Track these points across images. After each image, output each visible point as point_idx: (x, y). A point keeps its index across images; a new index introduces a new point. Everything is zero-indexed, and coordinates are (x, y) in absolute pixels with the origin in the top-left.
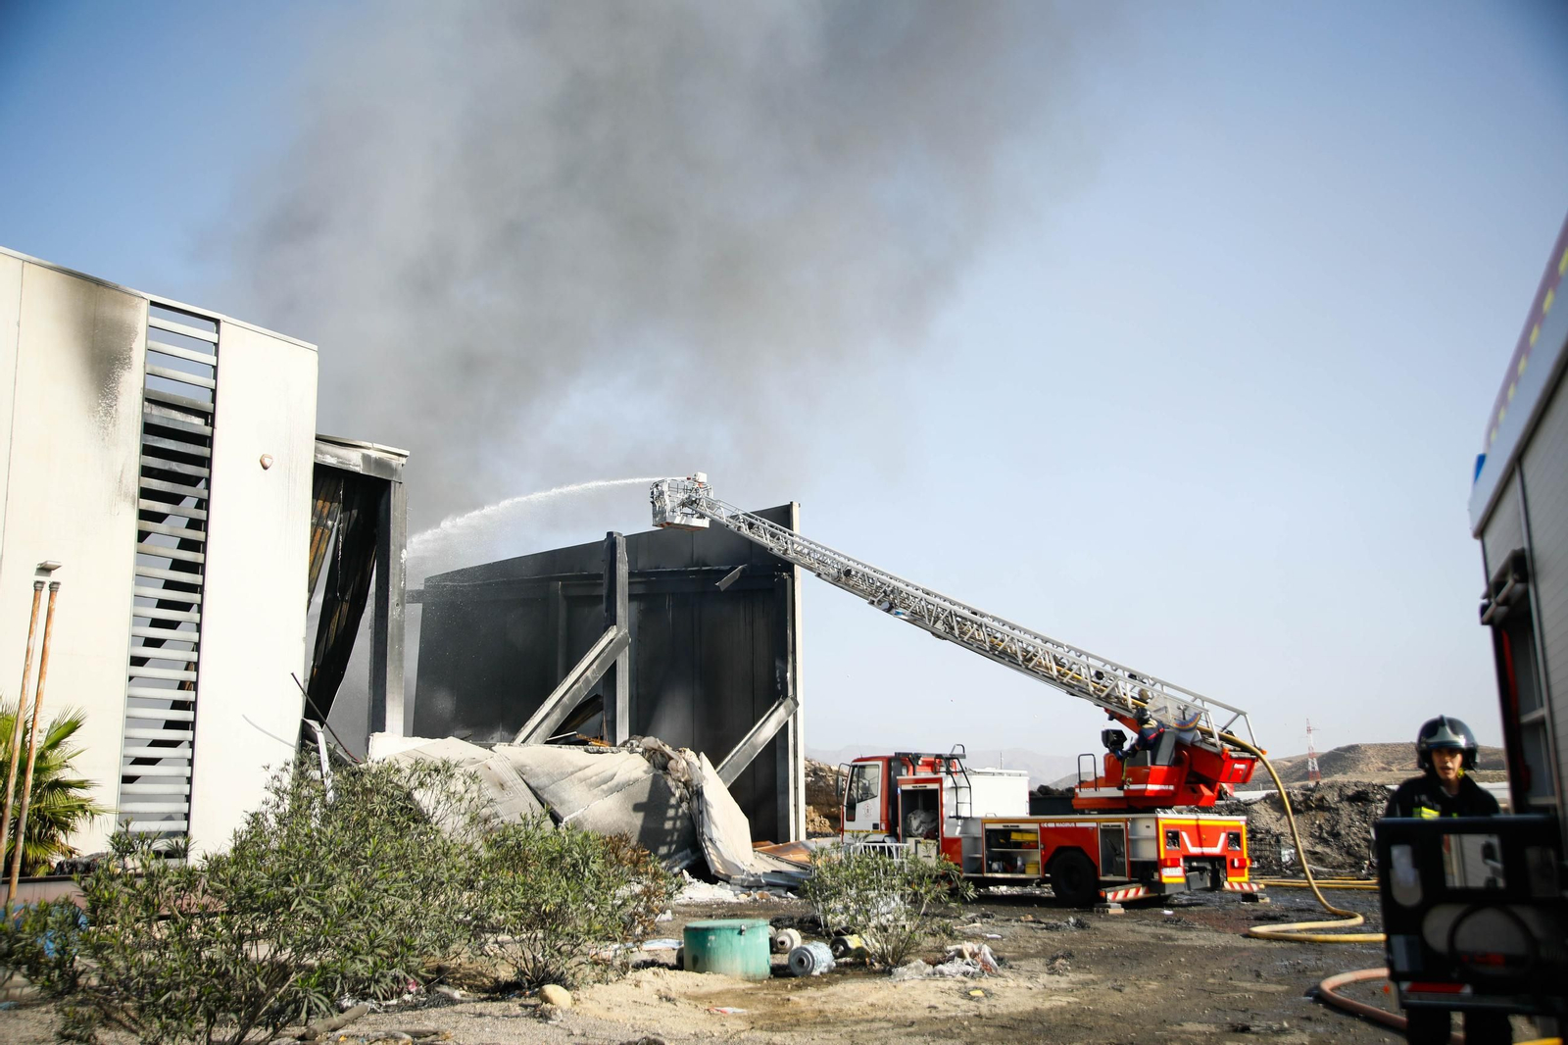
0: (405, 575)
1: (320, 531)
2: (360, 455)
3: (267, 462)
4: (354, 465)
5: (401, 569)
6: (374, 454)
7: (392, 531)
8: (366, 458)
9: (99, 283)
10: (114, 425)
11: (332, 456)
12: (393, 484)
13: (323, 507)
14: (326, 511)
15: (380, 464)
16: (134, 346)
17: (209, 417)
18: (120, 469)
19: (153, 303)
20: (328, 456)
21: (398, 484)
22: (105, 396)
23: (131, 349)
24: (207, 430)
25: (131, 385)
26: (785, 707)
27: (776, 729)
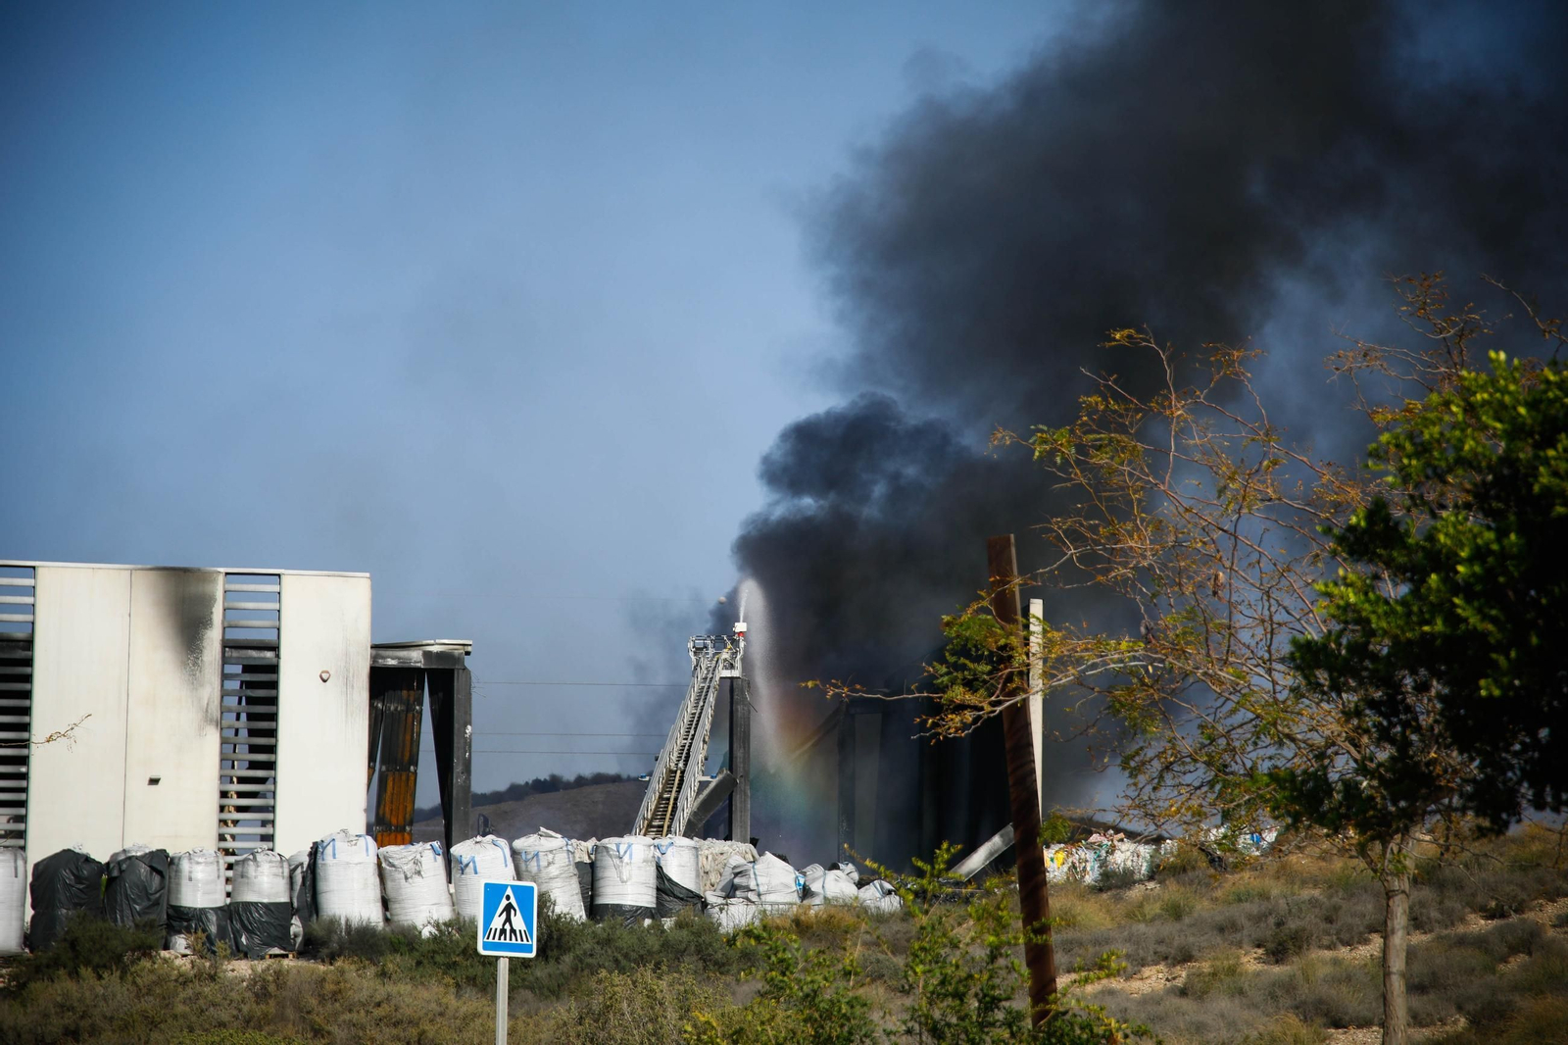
0: (470, 747)
1: (410, 715)
2: (421, 652)
3: (325, 676)
4: (415, 662)
5: (466, 742)
6: (435, 649)
7: (455, 712)
8: (427, 655)
9: (185, 570)
10: (200, 672)
11: (393, 659)
12: (456, 672)
13: (409, 696)
14: (412, 699)
15: (440, 655)
16: (214, 610)
17: (275, 648)
18: (206, 702)
19: (227, 574)
20: (389, 660)
21: (461, 671)
22: (193, 652)
23: (212, 613)
24: (275, 661)
25: (213, 638)
26: (1002, 836)
27: (986, 861)
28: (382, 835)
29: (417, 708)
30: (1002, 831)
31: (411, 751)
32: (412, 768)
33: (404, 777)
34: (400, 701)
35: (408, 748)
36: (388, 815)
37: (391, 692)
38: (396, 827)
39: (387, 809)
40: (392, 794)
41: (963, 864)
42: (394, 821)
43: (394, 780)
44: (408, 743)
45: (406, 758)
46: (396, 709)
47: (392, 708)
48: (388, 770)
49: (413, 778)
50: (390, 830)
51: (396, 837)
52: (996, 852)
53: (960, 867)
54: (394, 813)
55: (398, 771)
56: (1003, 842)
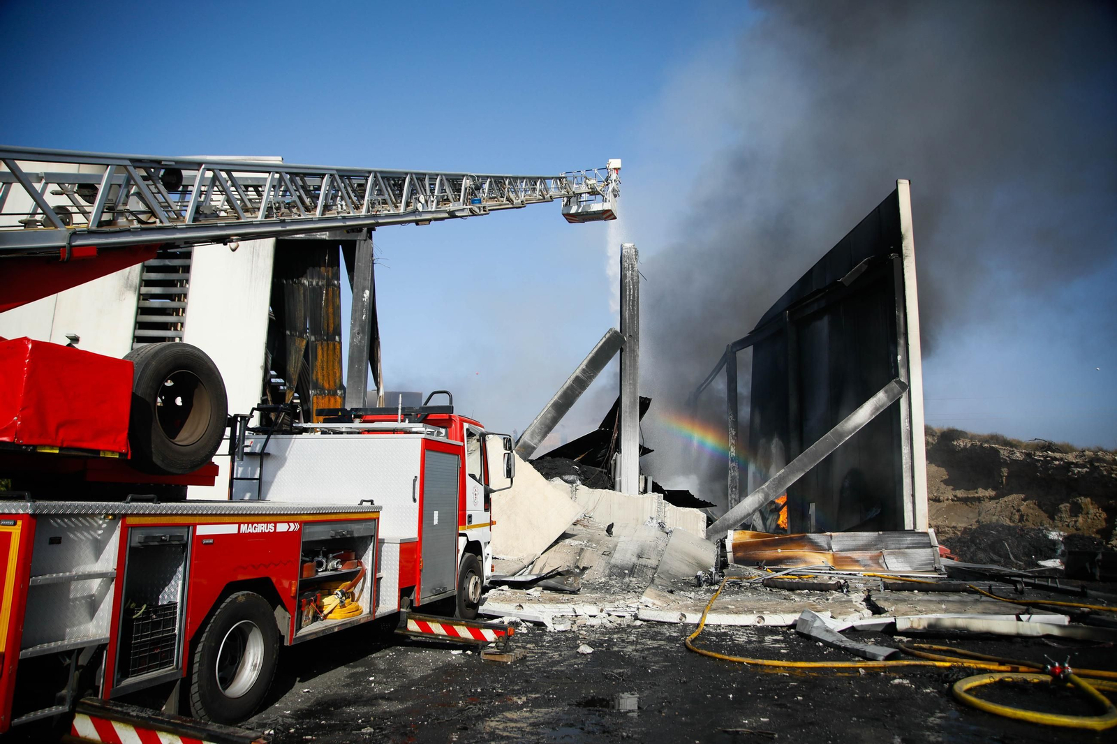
1: (330, 289)
12: (358, 243)
15: (345, 229)
21: (362, 242)
26: (886, 392)
27: (872, 415)
28: (317, 398)
29: (336, 282)
30: (886, 387)
31: (334, 323)
32: (337, 338)
33: (331, 346)
34: (320, 277)
35: (331, 321)
36: (320, 380)
37: (311, 268)
38: (329, 391)
39: (319, 374)
40: (322, 362)
41: (849, 419)
42: (326, 386)
43: (322, 349)
44: (331, 316)
45: (331, 329)
46: (317, 284)
47: (314, 283)
48: (316, 340)
49: (338, 347)
50: (324, 393)
51: (329, 400)
52: (881, 407)
53: (846, 422)
54: (325, 378)
55: (325, 340)
56: (888, 397)
